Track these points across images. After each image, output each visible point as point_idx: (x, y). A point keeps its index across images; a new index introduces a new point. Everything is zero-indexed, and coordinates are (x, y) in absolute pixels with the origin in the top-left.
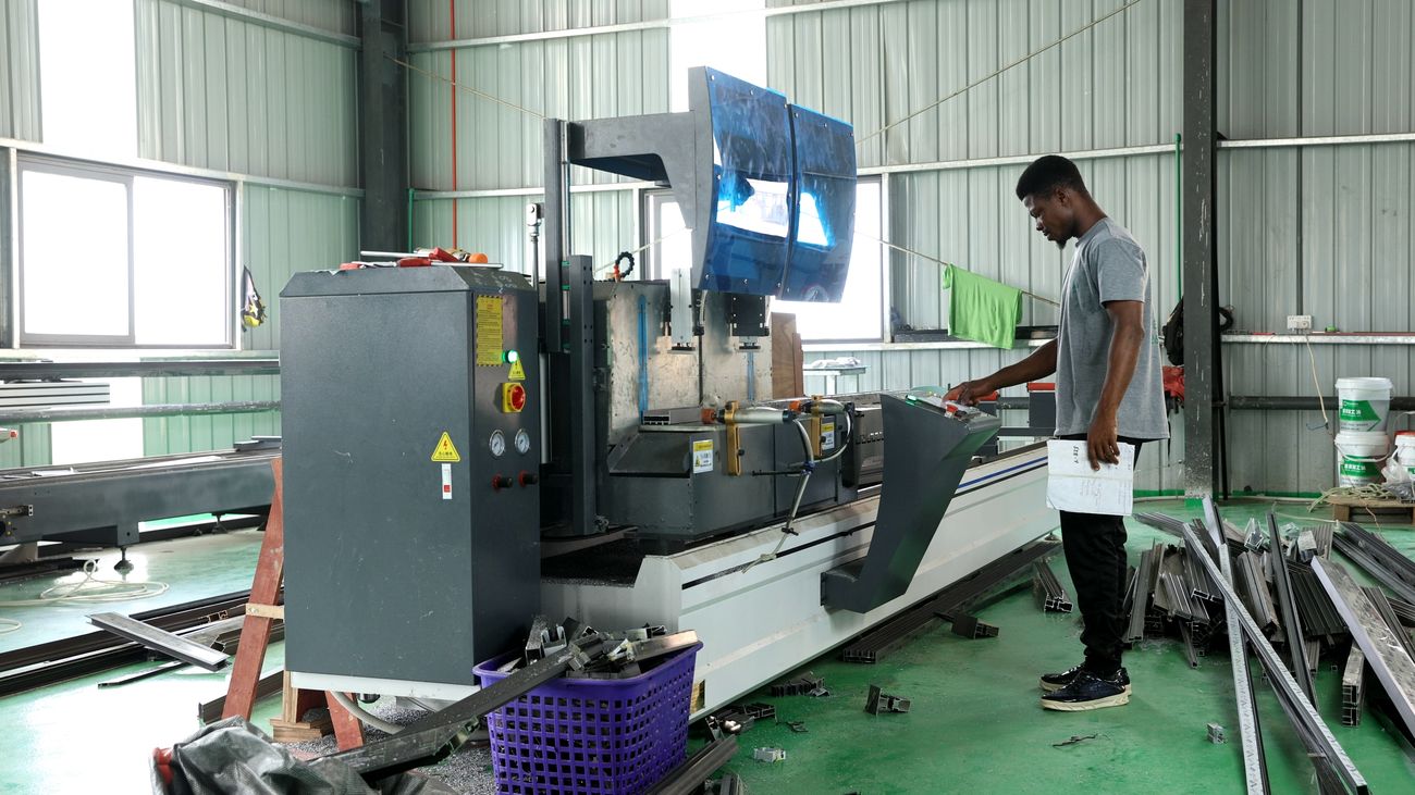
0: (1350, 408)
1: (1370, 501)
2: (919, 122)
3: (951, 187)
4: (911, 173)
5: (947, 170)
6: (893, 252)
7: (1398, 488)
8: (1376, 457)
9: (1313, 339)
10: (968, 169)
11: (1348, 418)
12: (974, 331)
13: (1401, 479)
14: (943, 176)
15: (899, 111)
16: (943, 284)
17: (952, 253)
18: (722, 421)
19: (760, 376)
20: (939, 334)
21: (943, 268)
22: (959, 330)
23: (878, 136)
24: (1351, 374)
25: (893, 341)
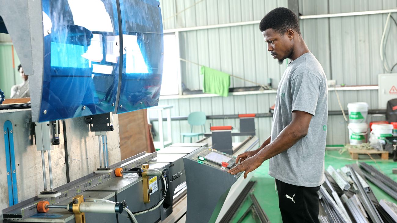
0: (353, 114)
1: (364, 151)
2: (188, 12)
3: (202, 36)
4: (186, 32)
5: (200, 30)
6: (182, 62)
7: (375, 146)
8: (365, 133)
9: (337, 89)
10: (208, 29)
11: (353, 118)
12: (212, 90)
13: (376, 142)
14: (198, 32)
15: (181, 8)
16: (200, 73)
17: (203, 61)
18: (71, 211)
19: (112, 150)
20: (200, 92)
21: (200, 67)
22: (207, 90)
23: (173, 18)
24: (352, 102)
25: (183, 94)
